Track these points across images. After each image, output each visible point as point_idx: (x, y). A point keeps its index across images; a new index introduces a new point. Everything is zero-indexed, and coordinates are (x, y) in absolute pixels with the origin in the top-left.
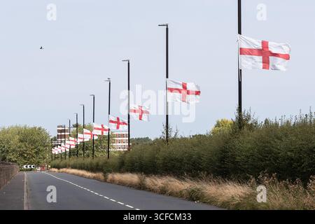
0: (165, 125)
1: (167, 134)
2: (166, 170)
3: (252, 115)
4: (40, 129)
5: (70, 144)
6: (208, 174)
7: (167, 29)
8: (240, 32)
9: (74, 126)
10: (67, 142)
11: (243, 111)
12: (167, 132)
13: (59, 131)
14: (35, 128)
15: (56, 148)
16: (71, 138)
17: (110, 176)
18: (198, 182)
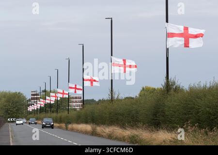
0: (110, 89)
1: (112, 96)
2: (112, 122)
3: (176, 82)
4: (19, 93)
5: (41, 103)
6: (144, 124)
7: (112, 21)
8: (167, 21)
9: (43, 91)
10: (38, 102)
11: (169, 78)
12: (112, 94)
13: (32, 95)
14: (16, 93)
15: (30, 107)
16: (41, 100)
17: (70, 126)
18: (136, 130)
